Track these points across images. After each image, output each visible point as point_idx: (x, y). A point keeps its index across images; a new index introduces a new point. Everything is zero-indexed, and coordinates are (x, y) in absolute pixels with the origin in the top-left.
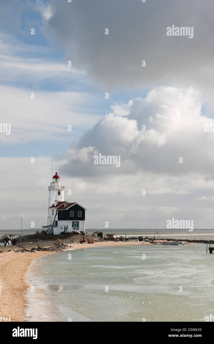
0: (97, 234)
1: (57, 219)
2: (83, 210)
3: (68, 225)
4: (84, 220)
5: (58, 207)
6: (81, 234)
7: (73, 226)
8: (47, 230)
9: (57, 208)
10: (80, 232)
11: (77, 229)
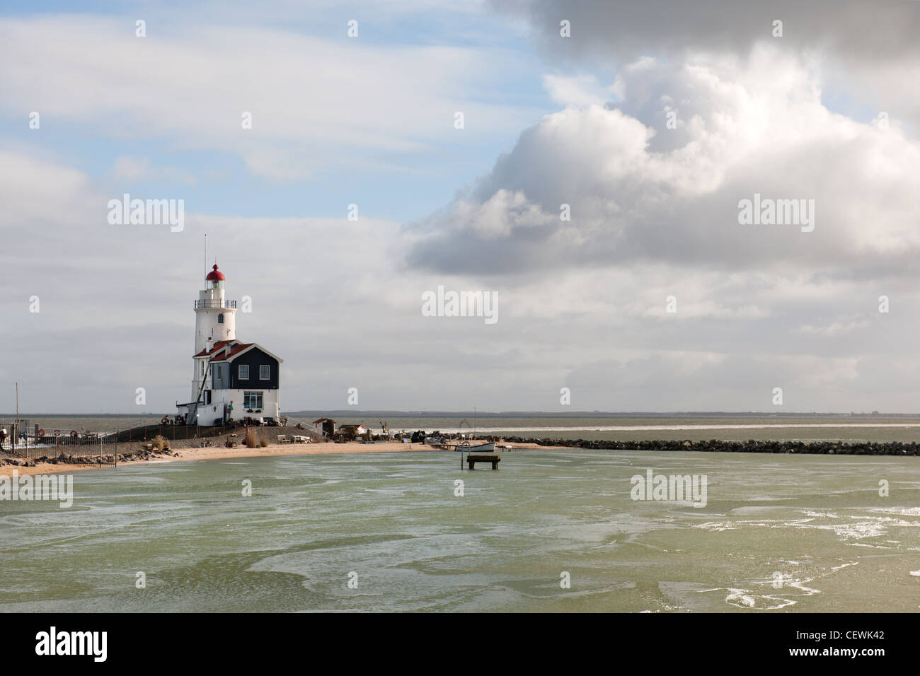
0: (321, 423)
1: (209, 385)
2: (273, 363)
3: (232, 402)
4: (277, 388)
5: (213, 355)
6: (265, 425)
7: (246, 404)
8: (186, 414)
9: (209, 356)
10: (264, 418)
11: (257, 412)
